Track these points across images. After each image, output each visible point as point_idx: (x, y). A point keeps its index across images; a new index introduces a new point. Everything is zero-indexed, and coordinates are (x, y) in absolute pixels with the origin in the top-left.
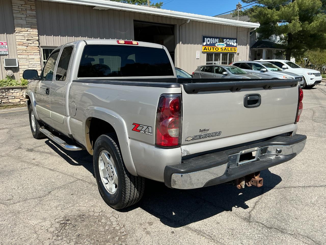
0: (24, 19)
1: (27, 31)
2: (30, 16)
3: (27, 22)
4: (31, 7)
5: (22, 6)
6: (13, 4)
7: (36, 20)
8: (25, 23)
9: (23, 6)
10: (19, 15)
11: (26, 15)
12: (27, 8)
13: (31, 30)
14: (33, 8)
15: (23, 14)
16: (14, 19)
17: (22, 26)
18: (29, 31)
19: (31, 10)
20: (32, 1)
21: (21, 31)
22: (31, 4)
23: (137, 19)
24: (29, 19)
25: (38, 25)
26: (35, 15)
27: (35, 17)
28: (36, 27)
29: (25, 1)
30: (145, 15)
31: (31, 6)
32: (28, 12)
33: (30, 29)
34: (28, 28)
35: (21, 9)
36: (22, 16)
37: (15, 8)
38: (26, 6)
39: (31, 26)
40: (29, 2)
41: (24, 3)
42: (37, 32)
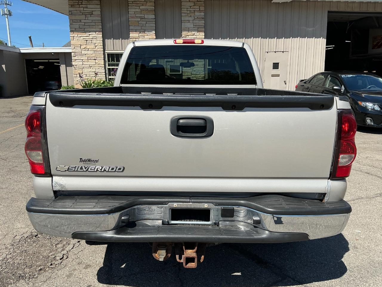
0: (192, 22)
1: (194, 35)
2: (197, 18)
3: (195, 24)
4: (199, 8)
5: (190, 8)
6: (182, 7)
7: (204, 22)
8: (192, 26)
9: (192, 7)
10: (187, 18)
11: (194, 17)
12: (196, 9)
13: (198, 34)
14: (202, 8)
15: (191, 16)
16: (182, 23)
17: (188, 30)
18: (195, 35)
19: (200, 11)
20: (202, 1)
21: (187, 36)
22: (200, 5)
23: (334, 9)
24: (197, 21)
25: (205, 27)
26: (203, 16)
27: (203, 18)
28: (203, 29)
29: (194, 2)
30: (348, 3)
31: (200, 6)
32: (196, 13)
33: (197, 32)
34: (195, 31)
35: (190, 11)
36: (190, 19)
37: (184, 10)
38: (195, 7)
39: (198, 30)
40: (198, 3)
41: (193, 5)
42: (204, 35)
